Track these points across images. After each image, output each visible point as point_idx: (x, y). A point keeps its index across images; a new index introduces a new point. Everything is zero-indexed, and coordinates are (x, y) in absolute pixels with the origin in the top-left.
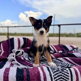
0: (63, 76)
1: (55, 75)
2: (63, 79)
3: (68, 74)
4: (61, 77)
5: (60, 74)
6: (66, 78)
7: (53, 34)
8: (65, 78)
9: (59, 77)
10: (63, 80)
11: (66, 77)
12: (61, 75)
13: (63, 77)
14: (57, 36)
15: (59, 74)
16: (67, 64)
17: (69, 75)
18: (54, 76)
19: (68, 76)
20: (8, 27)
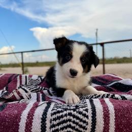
0: (74, 122)
1: (55, 119)
2: (73, 128)
3: (87, 117)
4: (68, 123)
5: (68, 117)
6: (81, 126)
8: (77, 127)
9: (65, 125)
10: (72, 130)
11: (81, 123)
12: (70, 120)
13: (74, 125)
15: (65, 118)
17: (87, 120)
18: (51, 122)
19: (85, 122)
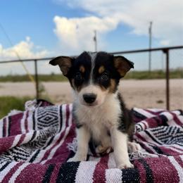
7: (149, 72)
14: (159, 78)
16: (176, 128)
20: (36, 60)
